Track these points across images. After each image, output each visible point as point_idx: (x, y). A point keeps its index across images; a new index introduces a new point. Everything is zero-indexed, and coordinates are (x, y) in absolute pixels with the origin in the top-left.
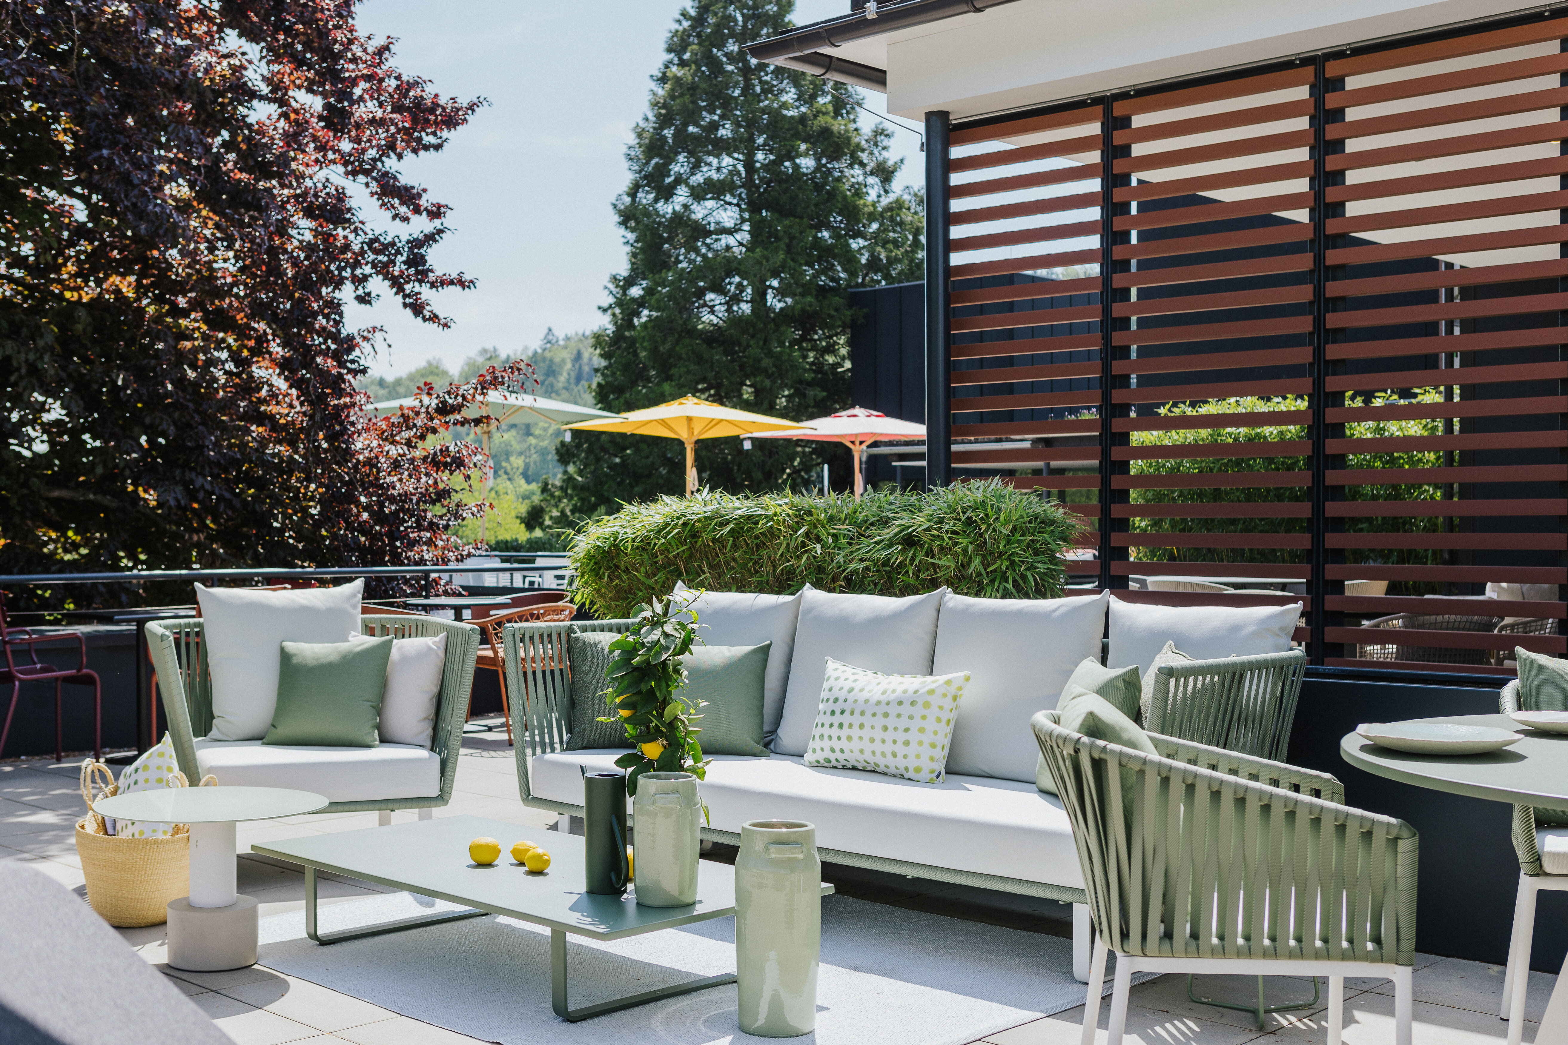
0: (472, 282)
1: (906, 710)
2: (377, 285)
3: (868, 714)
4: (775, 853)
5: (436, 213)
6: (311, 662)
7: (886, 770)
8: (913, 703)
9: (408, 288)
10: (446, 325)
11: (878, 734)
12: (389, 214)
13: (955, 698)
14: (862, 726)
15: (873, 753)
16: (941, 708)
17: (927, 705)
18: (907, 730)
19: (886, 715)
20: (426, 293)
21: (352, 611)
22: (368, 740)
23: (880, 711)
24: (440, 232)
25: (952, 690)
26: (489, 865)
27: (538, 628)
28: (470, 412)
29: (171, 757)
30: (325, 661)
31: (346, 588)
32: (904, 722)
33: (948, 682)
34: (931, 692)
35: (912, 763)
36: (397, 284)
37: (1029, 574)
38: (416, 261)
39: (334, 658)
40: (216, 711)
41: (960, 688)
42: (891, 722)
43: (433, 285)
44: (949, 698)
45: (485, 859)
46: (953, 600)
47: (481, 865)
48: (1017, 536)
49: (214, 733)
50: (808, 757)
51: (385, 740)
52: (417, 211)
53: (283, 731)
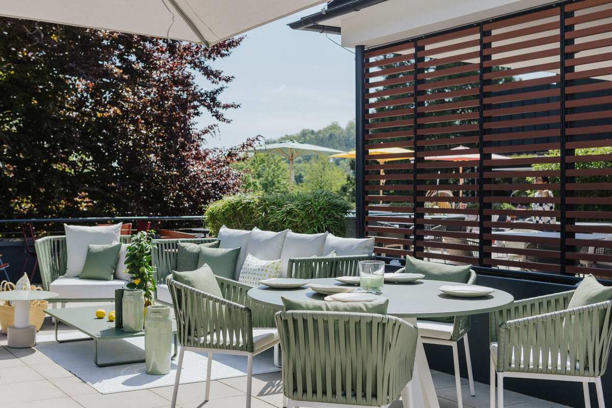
0: (238, 106)
1: (260, 272)
2: (202, 109)
5: (227, 80)
6: (95, 251)
8: (262, 270)
9: (214, 110)
10: (228, 122)
12: (210, 82)
13: (276, 269)
16: (271, 272)
17: (266, 271)
19: (255, 274)
20: (221, 111)
22: (109, 278)
23: (253, 272)
24: (221, 89)
25: (275, 266)
26: (102, 318)
27: (164, 241)
28: (241, 155)
29: (26, 281)
30: (98, 251)
31: (115, 226)
33: (274, 263)
34: (268, 266)
36: (209, 107)
37: (324, 225)
38: (213, 99)
39: (101, 250)
40: (68, 267)
41: (278, 265)
42: (256, 276)
43: (224, 108)
44: (274, 269)
45: (100, 316)
46: (290, 233)
47: (99, 318)
48: (322, 211)
49: (66, 275)
51: (116, 278)
52: (220, 79)
53: (85, 274)
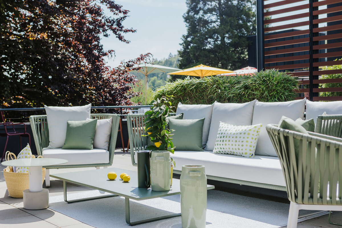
0: (135, 31)
1: (242, 135)
2: (109, 32)
3: (231, 137)
4: (191, 174)
5: (125, 12)
6: (75, 126)
7: (237, 154)
8: (244, 134)
9: (118, 32)
10: (128, 43)
11: (234, 143)
12: (113, 13)
13: (257, 132)
14: (229, 141)
15: (233, 149)
16: (253, 135)
17: (249, 134)
18: (242, 142)
19: (236, 137)
20: (122, 34)
21: (88, 112)
22: (90, 148)
23: (235, 136)
24: (126, 16)
25: (257, 129)
26: (113, 180)
28: (136, 66)
29: (29, 150)
30: (78, 126)
31: (86, 106)
32: (242, 139)
33: (255, 127)
34: (250, 130)
35: (244, 152)
36: (114, 31)
37: (283, 96)
38: (119, 24)
39: (81, 125)
40: (50, 141)
41: (259, 129)
42: (238, 139)
43: (124, 31)
44: (256, 132)
45: (112, 178)
46: (258, 103)
47: (111, 180)
48: (279, 84)
49: (49, 146)
50: (214, 151)
51: (95, 148)
52: (120, 12)
53: (67, 145)
